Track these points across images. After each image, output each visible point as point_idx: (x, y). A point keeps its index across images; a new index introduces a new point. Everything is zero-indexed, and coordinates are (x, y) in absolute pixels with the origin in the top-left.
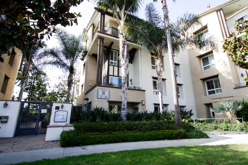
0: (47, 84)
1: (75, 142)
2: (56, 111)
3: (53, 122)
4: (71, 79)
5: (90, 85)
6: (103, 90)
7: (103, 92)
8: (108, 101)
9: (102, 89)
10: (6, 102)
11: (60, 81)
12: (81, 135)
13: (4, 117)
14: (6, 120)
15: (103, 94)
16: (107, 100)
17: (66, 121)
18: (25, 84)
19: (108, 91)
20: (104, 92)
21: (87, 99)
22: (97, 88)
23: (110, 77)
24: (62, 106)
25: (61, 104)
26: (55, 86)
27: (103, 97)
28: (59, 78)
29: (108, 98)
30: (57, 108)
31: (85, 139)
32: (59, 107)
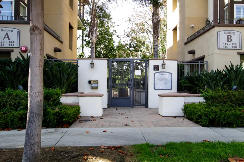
0: (114, 33)
1: (224, 121)
2: (155, 73)
3: (154, 89)
4: (158, 18)
5: (193, 26)
6: (229, 33)
7: (228, 36)
8: (238, 53)
9: (226, 32)
10: (92, 62)
11: (131, 26)
12: (231, 110)
13: (94, 82)
14: (96, 85)
15: (228, 41)
16: (236, 51)
17: (172, 89)
18: (96, 34)
19: (237, 34)
20: (231, 36)
21: (192, 52)
22: (216, 29)
23: (235, 5)
24: (163, 64)
25: (161, 62)
26: (125, 34)
27: (230, 46)
28: (130, 20)
29: (238, 48)
30: (156, 68)
31: (240, 117)
32: (158, 66)
